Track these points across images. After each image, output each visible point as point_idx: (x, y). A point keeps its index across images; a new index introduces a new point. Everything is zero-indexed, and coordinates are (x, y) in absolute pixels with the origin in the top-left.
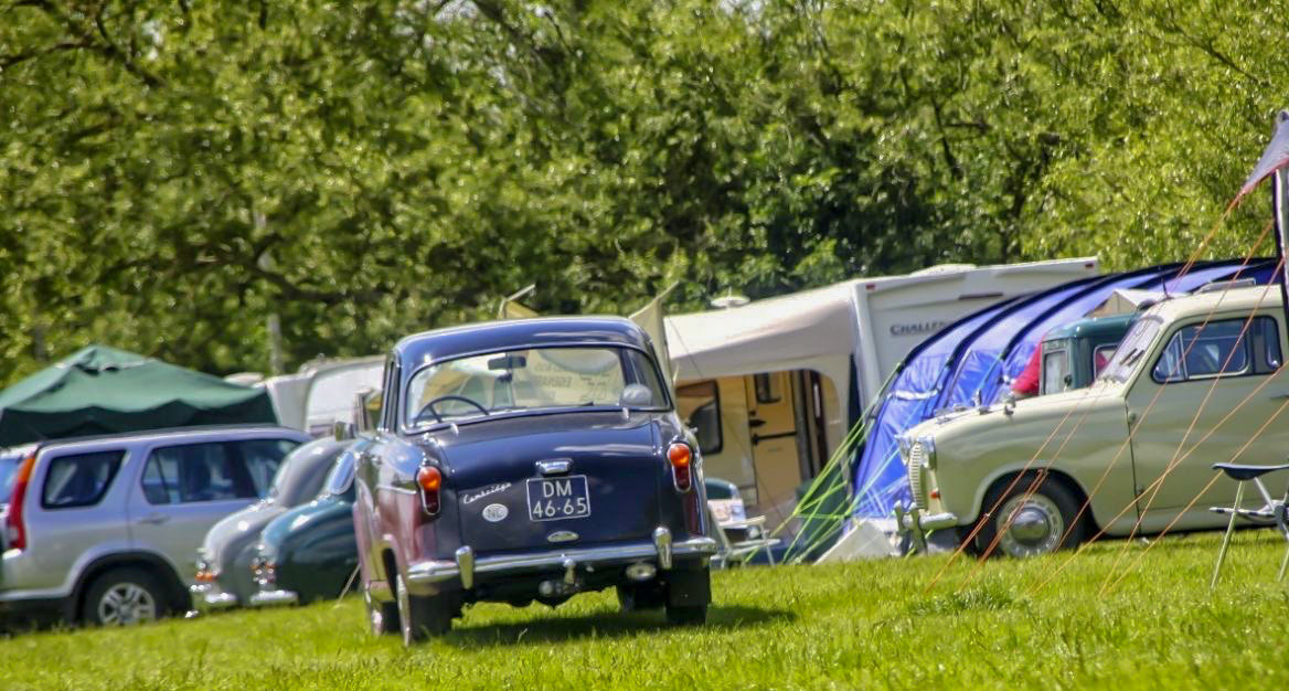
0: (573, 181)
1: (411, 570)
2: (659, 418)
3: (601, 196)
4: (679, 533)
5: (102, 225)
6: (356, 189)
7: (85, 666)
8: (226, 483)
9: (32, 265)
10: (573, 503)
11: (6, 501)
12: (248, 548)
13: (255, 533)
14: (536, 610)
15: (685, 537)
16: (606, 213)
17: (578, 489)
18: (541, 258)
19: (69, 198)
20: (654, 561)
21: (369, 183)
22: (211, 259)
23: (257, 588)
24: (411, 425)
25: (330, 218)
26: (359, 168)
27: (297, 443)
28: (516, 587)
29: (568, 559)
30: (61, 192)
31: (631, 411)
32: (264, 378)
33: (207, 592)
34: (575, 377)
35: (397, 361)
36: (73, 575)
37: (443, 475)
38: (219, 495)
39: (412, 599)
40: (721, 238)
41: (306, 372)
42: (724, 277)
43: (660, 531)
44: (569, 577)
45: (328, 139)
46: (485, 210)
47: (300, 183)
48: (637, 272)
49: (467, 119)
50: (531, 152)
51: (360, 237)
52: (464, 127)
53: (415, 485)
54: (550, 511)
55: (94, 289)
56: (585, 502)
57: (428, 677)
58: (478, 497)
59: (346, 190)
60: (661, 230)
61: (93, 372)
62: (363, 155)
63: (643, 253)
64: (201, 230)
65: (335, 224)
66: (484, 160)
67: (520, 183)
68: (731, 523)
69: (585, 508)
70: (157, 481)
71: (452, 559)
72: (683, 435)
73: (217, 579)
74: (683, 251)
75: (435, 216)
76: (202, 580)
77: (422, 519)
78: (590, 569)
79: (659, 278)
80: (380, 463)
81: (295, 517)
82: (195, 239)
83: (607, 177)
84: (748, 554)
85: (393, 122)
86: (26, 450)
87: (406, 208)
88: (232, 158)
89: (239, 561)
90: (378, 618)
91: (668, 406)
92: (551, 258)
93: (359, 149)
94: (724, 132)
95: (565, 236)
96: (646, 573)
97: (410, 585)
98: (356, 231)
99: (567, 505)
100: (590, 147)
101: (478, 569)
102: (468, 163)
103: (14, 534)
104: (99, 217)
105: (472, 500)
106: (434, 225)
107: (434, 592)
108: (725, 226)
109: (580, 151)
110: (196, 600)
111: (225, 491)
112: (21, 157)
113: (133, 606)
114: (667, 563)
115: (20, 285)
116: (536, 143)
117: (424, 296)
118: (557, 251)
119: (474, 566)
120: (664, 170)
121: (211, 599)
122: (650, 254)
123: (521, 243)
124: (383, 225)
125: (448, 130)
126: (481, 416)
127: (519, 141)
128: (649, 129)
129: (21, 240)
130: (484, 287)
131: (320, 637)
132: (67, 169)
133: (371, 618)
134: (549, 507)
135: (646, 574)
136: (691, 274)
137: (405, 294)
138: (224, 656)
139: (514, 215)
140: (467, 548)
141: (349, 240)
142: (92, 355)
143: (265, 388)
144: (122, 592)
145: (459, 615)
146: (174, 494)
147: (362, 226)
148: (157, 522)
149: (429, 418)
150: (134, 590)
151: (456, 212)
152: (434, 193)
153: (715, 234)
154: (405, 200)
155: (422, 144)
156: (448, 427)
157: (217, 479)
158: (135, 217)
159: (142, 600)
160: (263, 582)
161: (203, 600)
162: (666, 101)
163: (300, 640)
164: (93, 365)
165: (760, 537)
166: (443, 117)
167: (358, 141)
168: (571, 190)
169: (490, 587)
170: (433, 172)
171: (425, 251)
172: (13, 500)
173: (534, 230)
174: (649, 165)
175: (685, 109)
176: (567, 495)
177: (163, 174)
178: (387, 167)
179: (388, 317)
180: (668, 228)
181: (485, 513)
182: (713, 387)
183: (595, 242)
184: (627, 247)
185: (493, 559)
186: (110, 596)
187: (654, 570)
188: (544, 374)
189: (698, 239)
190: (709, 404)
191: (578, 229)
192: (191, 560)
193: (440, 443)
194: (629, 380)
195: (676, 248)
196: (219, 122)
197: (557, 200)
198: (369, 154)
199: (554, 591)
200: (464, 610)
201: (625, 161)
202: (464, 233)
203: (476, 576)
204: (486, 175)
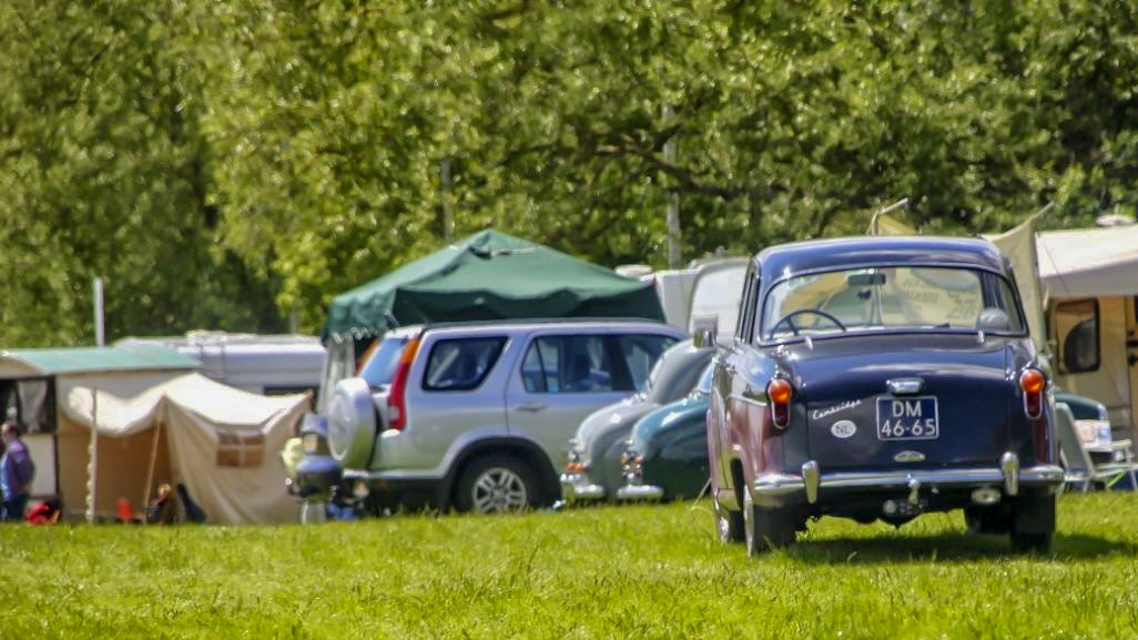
0: (975, 90)
1: (758, 481)
2: (1013, 343)
3: (999, 106)
4: (1026, 460)
5: (508, 108)
6: (758, 87)
7: (432, 558)
8: (606, 375)
9: (437, 144)
10: (922, 423)
11: (388, 382)
12: (618, 442)
13: (626, 427)
14: (880, 528)
15: (1034, 464)
16: (1004, 124)
17: (928, 411)
18: (936, 165)
19: (477, 80)
20: (1000, 486)
21: (771, 81)
22: (611, 148)
23: (624, 481)
24: (767, 336)
25: (731, 114)
26: (762, 67)
27: (676, 340)
28: (861, 504)
29: (913, 480)
30: (472, 73)
31: (986, 335)
32: (654, 271)
33: (578, 482)
34: (943, 294)
35: (757, 272)
36: (449, 458)
37: (794, 389)
38: (596, 386)
39: (757, 509)
40: (1117, 154)
41: (696, 267)
42: (1117, 193)
43: (1008, 456)
44: (913, 497)
45: (734, 34)
46: (882, 113)
47: (704, 78)
48: (1031, 183)
49: (871, 23)
50: (933, 60)
51: (759, 134)
52: (869, 31)
53: (766, 397)
54: (898, 430)
55: (496, 171)
56: (934, 424)
57: (747, 598)
58: (827, 412)
59: (749, 86)
60: (1058, 144)
61: (485, 256)
62: (768, 54)
63: (1039, 166)
64: (605, 119)
65: (735, 121)
66: (886, 65)
67: (921, 89)
68: (1097, 445)
69: (934, 429)
70: (537, 368)
71: (798, 472)
72: (1036, 362)
73: (586, 471)
74: (1080, 166)
75: (835, 117)
76: (572, 471)
77: (770, 431)
78: (935, 491)
79: (1054, 191)
80: (734, 372)
81: (666, 413)
82: (598, 127)
83: (1006, 87)
84: (1115, 476)
85: (800, 22)
86: (411, 332)
87: (806, 108)
88: (639, 48)
89: (609, 455)
90: (725, 525)
91: (1024, 332)
92: (946, 165)
93: (764, 47)
94: (1127, 50)
95: (962, 144)
96: (991, 498)
97: (755, 495)
98: (755, 128)
99: (916, 426)
100: (993, 57)
101: (823, 484)
102: (870, 67)
103: (394, 414)
104: (506, 100)
105: (821, 415)
106: (833, 125)
107: (778, 504)
108: (1122, 143)
109: (982, 60)
110: (565, 491)
111: (602, 382)
112: (434, 37)
113: (506, 492)
114: (1013, 490)
115: (427, 163)
116: (938, 50)
117: (819, 197)
118: (952, 158)
119: (820, 482)
120: (1066, 83)
121: (580, 490)
122: (1048, 166)
123: (916, 148)
124: (783, 124)
125: (854, 32)
126: (839, 331)
127: (922, 48)
128: (1052, 43)
129: (429, 118)
130: (878, 190)
131: (669, 540)
132: (479, 50)
133: (719, 525)
134: (897, 426)
135: (991, 500)
136: (1086, 188)
137: (799, 194)
138: (570, 555)
139: (914, 120)
140: (813, 463)
141: (748, 138)
142: (486, 239)
143: (655, 280)
144: (496, 478)
145: (804, 528)
146: (553, 383)
147: (761, 124)
148: (534, 410)
149: (784, 330)
150: (507, 476)
151: (855, 113)
152: (836, 95)
153: (1112, 150)
154: (806, 100)
155: (827, 44)
156: (803, 341)
157: (596, 369)
158: (542, 102)
159: (515, 487)
160: (631, 476)
161: (572, 489)
162: (1071, 15)
163: (649, 542)
164: (485, 249)
165: (1124, 461)
166: (849, 19)
167: (764, 39)
168: (971, 98)
169: (834, 502)
170: (835, 75)
171: (820, 151)
172: (395, 381)
173: (931, 135)
174: (1052, 79)
175: (1089, 24)
176: (917, 417)
177: (571, 61)
178: (790, 67)
179: (781, 215)
180: (1065, 142)
181: (834, 430)
182: (1094, 305)
183: (990, 151)
184: (1022, 158)
185: (838, 476)
186: (483, 481)
187: (999, 496)
188: (911, 289)
189: (1094, 154)
190: (1090, 321)
191: (974, 139)
192: (564, 449)
193: (794, 357)
194: (988, 303)
195: (1072, 161)
196: (629, 11)
197: (954, 108)
198: (774, 53)
199: (898, 510)
200: (809, 523)
201: (1027, 73)
202: (862, 135)
203: (821, 491)
204: (889, 81)
